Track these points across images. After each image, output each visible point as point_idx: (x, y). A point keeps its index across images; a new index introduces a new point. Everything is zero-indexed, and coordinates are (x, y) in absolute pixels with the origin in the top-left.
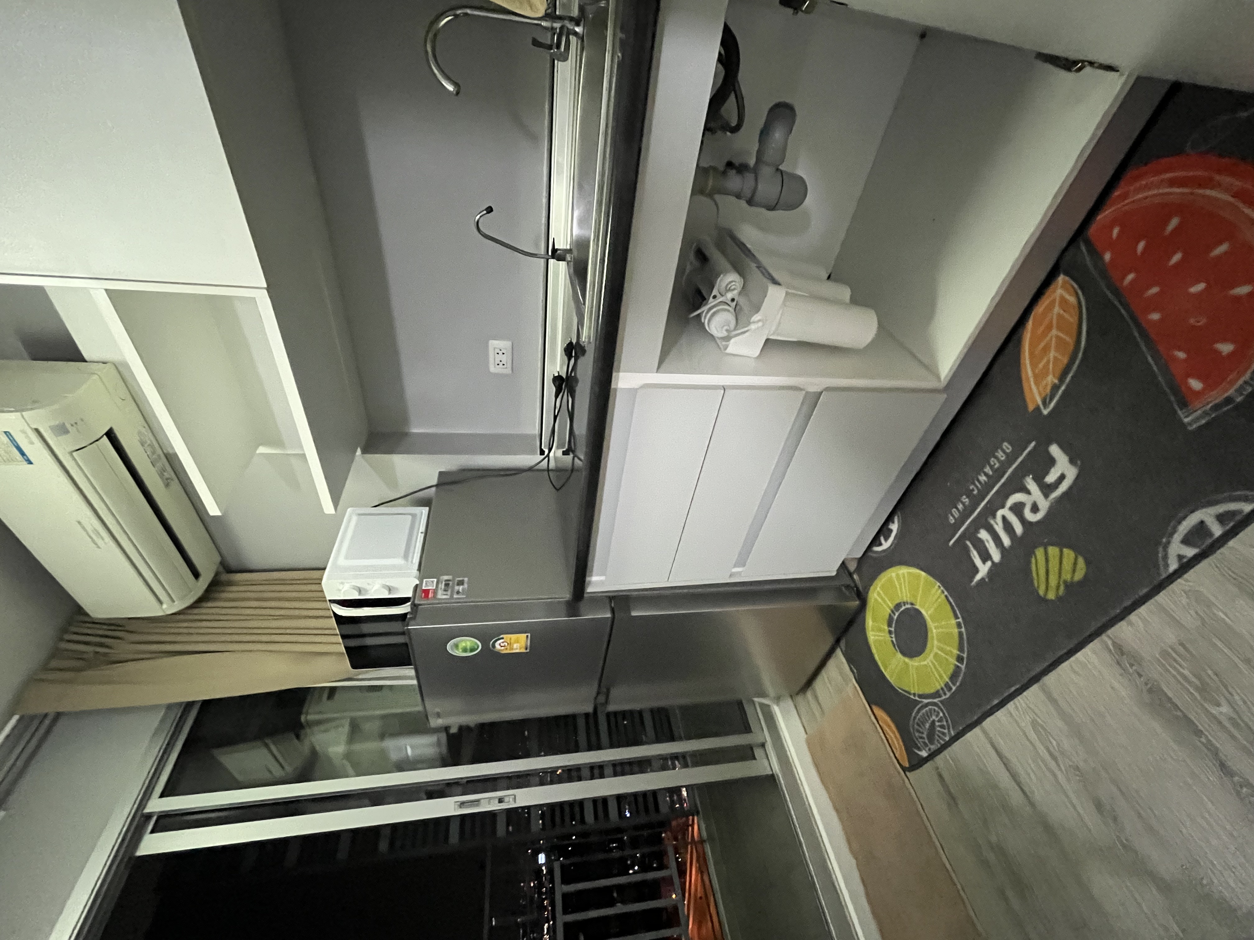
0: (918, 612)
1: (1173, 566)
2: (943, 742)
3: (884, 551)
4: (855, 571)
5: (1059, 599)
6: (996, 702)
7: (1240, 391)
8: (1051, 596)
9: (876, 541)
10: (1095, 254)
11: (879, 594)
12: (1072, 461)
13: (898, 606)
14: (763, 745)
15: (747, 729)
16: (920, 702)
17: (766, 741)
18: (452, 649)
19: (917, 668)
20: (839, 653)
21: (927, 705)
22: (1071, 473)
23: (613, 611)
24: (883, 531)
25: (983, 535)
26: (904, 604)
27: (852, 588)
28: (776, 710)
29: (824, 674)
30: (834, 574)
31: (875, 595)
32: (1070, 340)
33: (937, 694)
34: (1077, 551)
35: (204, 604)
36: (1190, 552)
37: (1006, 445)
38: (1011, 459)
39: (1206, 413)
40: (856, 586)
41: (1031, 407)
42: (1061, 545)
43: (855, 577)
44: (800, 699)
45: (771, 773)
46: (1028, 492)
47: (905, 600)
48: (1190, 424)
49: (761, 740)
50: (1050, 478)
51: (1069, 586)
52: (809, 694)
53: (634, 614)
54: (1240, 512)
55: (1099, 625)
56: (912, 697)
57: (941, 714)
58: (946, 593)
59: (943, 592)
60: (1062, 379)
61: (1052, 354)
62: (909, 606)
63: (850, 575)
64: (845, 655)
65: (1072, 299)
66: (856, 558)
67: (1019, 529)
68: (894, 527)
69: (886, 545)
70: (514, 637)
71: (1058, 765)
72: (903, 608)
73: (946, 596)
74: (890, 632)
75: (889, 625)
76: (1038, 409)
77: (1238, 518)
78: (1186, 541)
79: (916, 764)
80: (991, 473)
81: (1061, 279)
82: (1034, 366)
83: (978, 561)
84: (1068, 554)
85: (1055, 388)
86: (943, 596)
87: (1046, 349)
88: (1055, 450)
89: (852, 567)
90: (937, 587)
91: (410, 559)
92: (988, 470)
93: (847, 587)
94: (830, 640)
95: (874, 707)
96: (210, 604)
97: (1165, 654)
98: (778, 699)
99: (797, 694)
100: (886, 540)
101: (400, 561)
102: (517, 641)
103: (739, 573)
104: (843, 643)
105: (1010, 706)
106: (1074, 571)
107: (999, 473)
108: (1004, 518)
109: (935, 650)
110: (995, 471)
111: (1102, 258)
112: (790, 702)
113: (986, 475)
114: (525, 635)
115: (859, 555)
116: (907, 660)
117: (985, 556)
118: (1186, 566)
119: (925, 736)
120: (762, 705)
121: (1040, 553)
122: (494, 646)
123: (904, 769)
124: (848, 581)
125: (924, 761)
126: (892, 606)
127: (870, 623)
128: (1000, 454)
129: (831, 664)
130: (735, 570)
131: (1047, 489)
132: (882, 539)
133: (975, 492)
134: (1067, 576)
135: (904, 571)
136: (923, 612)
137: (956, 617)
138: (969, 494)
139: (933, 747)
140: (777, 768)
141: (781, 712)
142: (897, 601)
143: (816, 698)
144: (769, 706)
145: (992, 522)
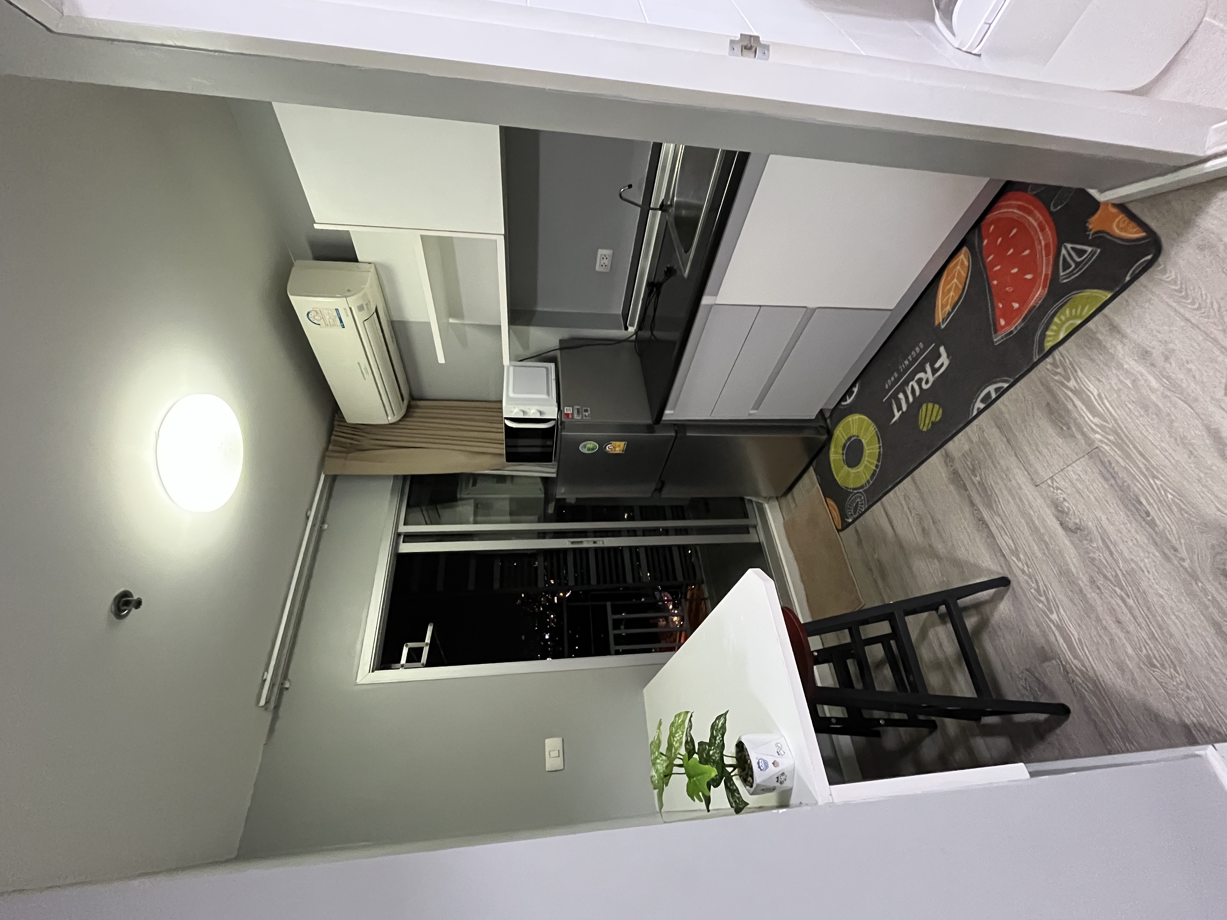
0: (860, 441)
1: (975, 413)
2: (860, 512)
3: (847, 405)
4: (829, 417)
5: (928, 430)
6: (890, 487)
7: (1016, 328)
8: (925, 429)
9: (843, 398)
10: (981, 240)
11: (840, 431)
12: (948, 357)
13: (850, 438)
14: (755, 527)
15: (746, 516)
16: (852, 492)
17: (757, 524)
18: (582, 449)
19: (854, 473)
20: (811, 469)
21: (856, 493)
22: (947, 363)
23: (676, 432)
24: (849, 392)
25: (901, 396)
26: (854, 436)
27: (825, 428)
28: (766, 506)
29: (800, 485)
30: (814, 418)
31: (838, 432)
32: (961, 287)
33: (862, 487)
34: (940, 406)
35: (406, 419)
36: (982, 406)
37: (921, 344)
38: (922, 351)
39: (1002, 338)
40: (827, 426)
41: (937, 323)
42: (934, 403)
43: (828, 421)
44: (783, 501)
45: (758, 541)
46: (926, 372)
47: (854, 434)
48: (996, 342)
49: (755, 523)
50: (937, 365)
51: (933, 423)
52: (789, 496)
53: (688, 434)
54: (1003, 387)
55: (941, 443)
56: (849, 490)
57: (863, 498)
58: (876, 429)
59: (875, 429)
60: (953, 309)
61: (952, 293)
62: (855, 438)
63: (825, 420)
64: (815, 470)
65: (966, 263)
66: (829, 410)
67: (918, 393)
68: (855, 390)
69: (849, 401)
70: (618, 443)
71: (911, 514)
72: (853, 439)
73: (876, 432)
74: (843, 454)
75: (843, 450)
76: (939, 324)
77: (1002, 390)
78: (982, 401)
79: (845, 526)
80: (911, 360)
81: (965, 249)
82: (942, 299)
83: (895, 410)
84: (937, 406)
85: (949, 314)
86: (874, 432)
87: (949, 291)
88: (942, 349)
89: (827, 415)
90: (872, 426)
91: (551, 395)
92: (910, 358)
93: (821, 427)
94: (806, 461)
95: (828, 499)
96: (409, 419)
97: (963, 455)
98: (769, 499)
99: (781, 496)
100: (850, 398)
101: (545, 396)
102: (619, 446)
103: (754, 414)
104: (814, 463)
105: (897, 488)
106: (936, 417)
107: (915, 360)
108: (912, 387)
109: (865, 462)
110: (913, 359)
111: (982, 242)
112: (777, 503)
113: (909, 360)
114: (624, 443)
115: (832, 407)
116: (849, 469)
117: (899, 408)
118: (980, 412)
119: (852, 511)
120: (757, 503)
121: (924, 406)
122: (605, 447)
123: (838, 531)
124: (822, 424)
125: (849, 524)
126: (846, 438)
127: (832, 449)
128: (917, 349)
129: (806, 477)
130: (752, 412)
131: (934, 371)
132: (848, 397)
133: (902, 370)
134: (933, 419)
135: (857, 417)
136: (863, 440)
137: (879, 443)
138: (898, 371)
139: (855, 516)
140: (763, 539)
141: (769, 507)
142: (849, 436)
143: (793, 498)
144: (762, 504)
145: (907, 389)
